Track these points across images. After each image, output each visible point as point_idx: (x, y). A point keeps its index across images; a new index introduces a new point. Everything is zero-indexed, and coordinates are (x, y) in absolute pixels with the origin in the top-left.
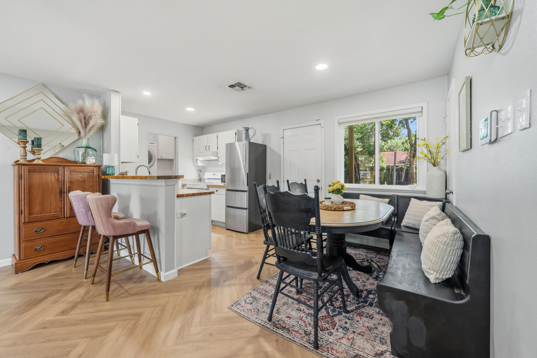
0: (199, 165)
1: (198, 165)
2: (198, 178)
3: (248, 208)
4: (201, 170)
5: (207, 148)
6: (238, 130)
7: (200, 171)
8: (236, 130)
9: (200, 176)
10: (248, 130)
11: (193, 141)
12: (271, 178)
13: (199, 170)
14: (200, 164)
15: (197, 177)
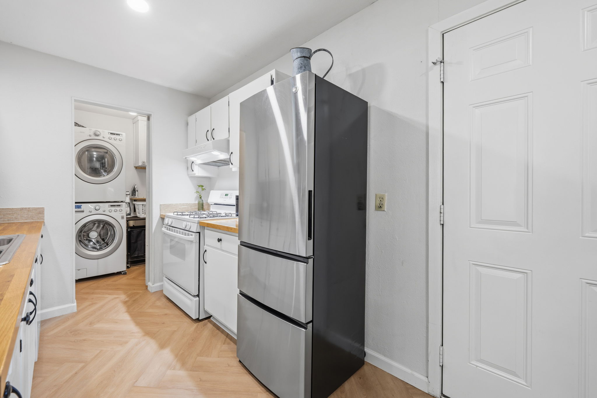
0: (197, 175)
1: (195, 174)
2: (197, 202)
3: (312, 321)
4: (202, 186)
5: (210, 134)
6: (277, 73)
7: (201, 188)
8: (273, 72)
9: (201, 198)
10: (309, 58)
11: (187, 124)
12: (386, 207)
13: (199, 186)
14: (198, 172)
15: (195, 201)
